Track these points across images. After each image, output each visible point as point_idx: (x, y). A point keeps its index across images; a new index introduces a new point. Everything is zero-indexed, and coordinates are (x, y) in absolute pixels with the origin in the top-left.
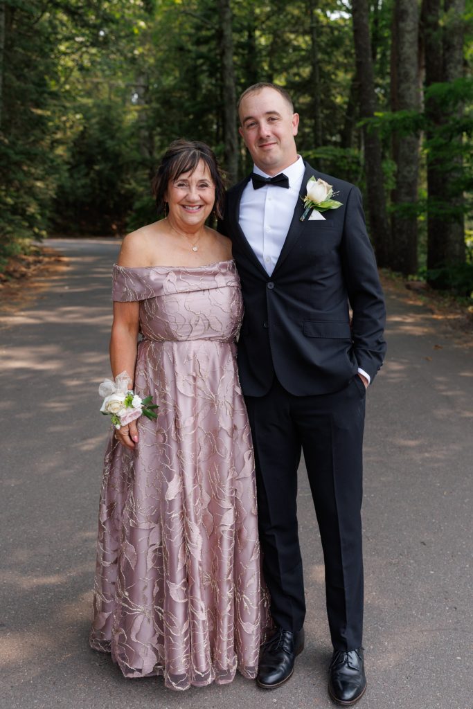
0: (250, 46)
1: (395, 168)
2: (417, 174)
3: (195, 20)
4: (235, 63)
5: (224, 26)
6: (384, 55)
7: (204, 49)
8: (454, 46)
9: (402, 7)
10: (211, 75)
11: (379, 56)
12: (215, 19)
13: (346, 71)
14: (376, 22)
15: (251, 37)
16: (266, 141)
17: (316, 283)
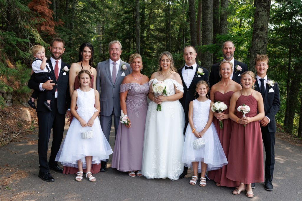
7: (127, 15)
8: (224, 19)
16: (189, 58)
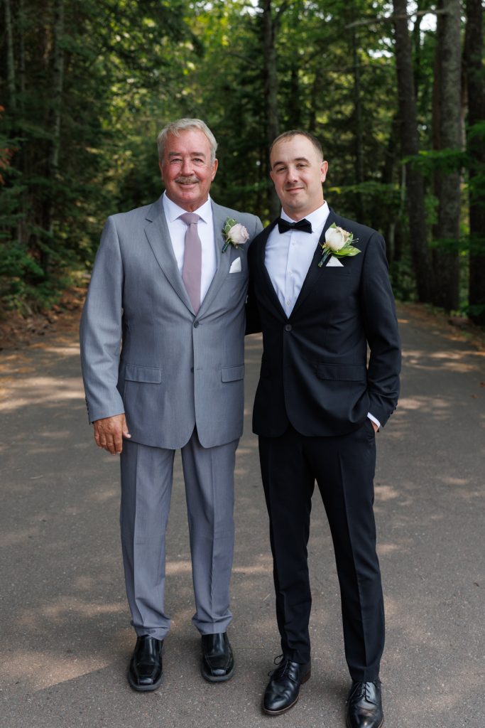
0: (294, 86)
1: (437, 203)
2: (459, 211)
3: (240, 61)
4: (279, 102)
5: (269, 66)
6: (426, 92)
7: (249, 88)
9: (446, 47)
10: (256, 113)
11: (420, 94)
12: (260, 59)
13: (388, 109)
14: (417, 61)
15: (295, 76)
16: (294, 185)
17: (333, 327)
